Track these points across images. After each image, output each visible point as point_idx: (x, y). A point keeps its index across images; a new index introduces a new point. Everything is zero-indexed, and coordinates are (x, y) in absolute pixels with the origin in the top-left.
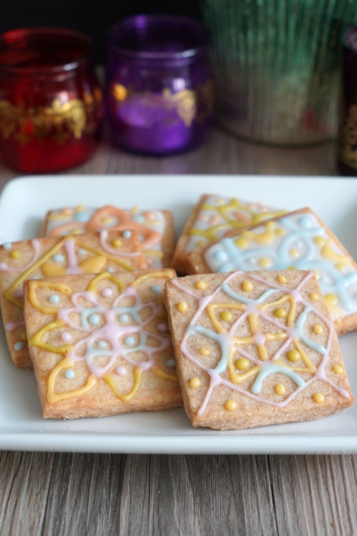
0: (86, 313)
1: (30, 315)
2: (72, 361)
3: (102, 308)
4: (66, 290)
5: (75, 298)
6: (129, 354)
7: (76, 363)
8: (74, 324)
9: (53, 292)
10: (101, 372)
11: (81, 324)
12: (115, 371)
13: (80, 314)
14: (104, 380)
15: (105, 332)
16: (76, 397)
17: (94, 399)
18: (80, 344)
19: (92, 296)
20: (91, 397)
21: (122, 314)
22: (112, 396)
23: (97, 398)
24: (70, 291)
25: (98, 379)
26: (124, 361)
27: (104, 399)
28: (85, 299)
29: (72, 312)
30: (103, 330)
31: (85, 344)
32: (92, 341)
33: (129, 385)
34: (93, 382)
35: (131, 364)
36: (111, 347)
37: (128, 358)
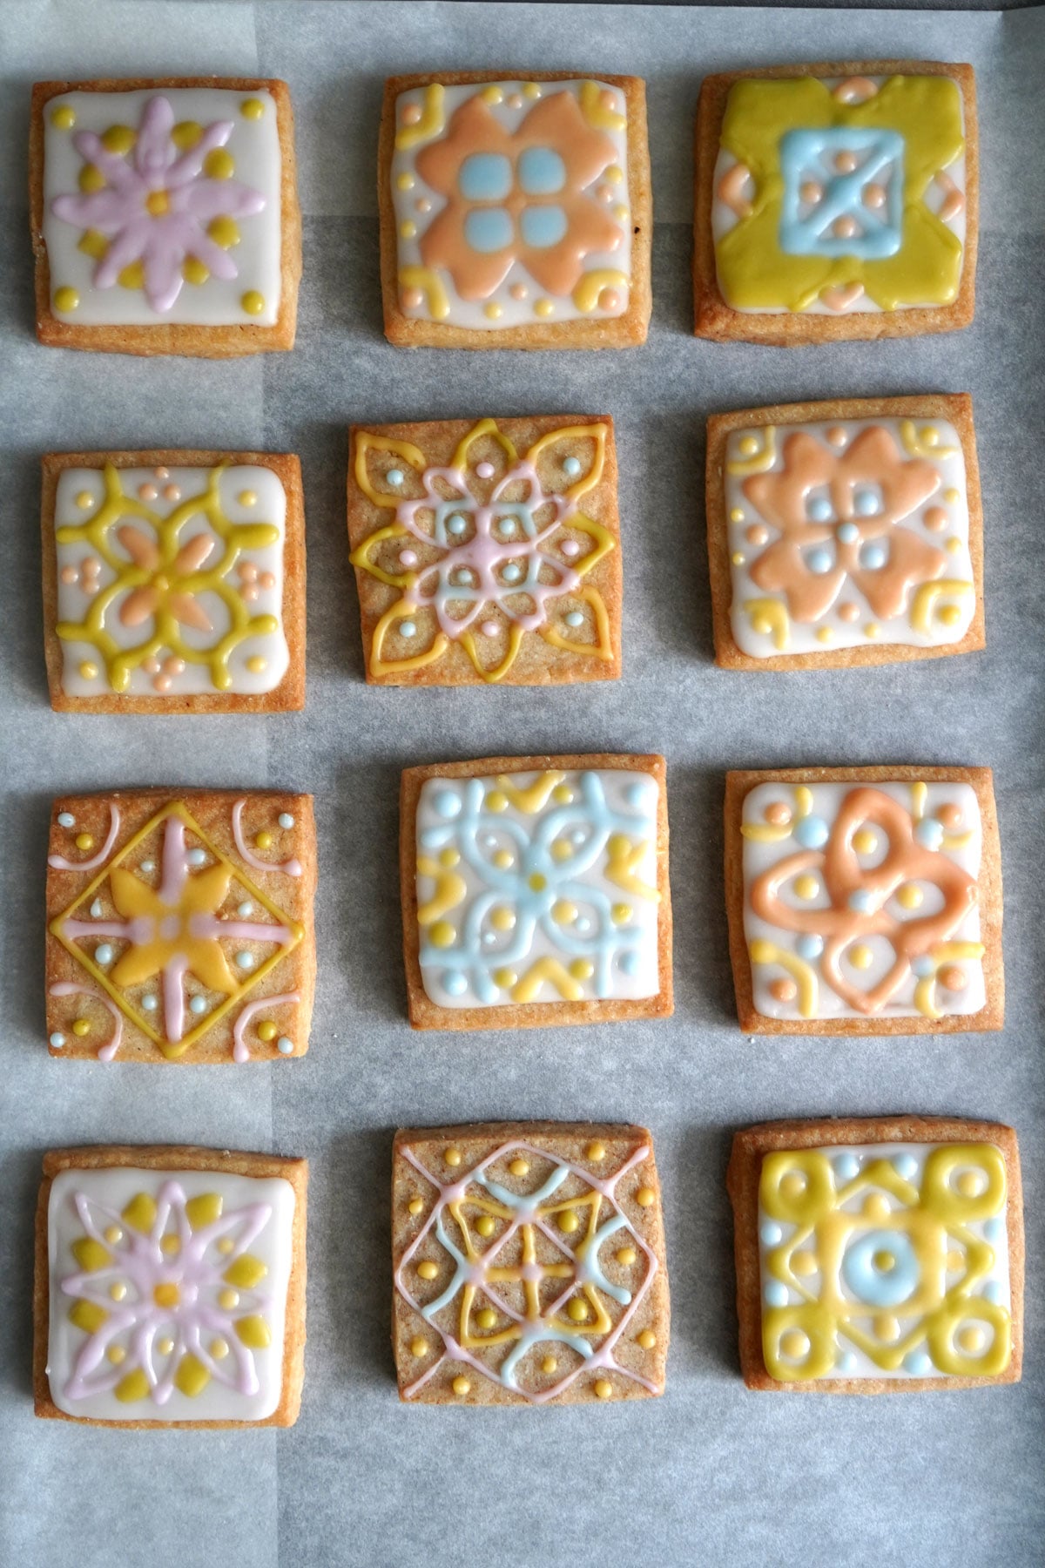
0: (445, 510)
1: (354, 506)
2: (413, 605)
3: (472, 503)
4: (416, 462)
5: (428, 479)
6: (506, 598)
7: (420, 608)
8: (422, 533)
9: (394, 461)
10: (458, 629)
11: (433, 534)
12: (479, 627)
13: (434, 512)
14: (459, 644)
15: (470, 556)
16: (414, 670)
17: (441, 674)
18: (428, 573)
19: (459, 477)
20: (438, 670)
21: (506, 517)
22: (470, 672)
23: (446, 672)
24: (422, 460)
25: (453, 641)
26: (496, 610)
27: (458, 676)
28: (446, 482)
29: (422, 508)
30: (467, 550)
31: (437, 575)
32: (447, 569)
33: (499, 653)
34: (442, 647)
35: (507, 616)
36: (478, 583)
37: (503, 606)
